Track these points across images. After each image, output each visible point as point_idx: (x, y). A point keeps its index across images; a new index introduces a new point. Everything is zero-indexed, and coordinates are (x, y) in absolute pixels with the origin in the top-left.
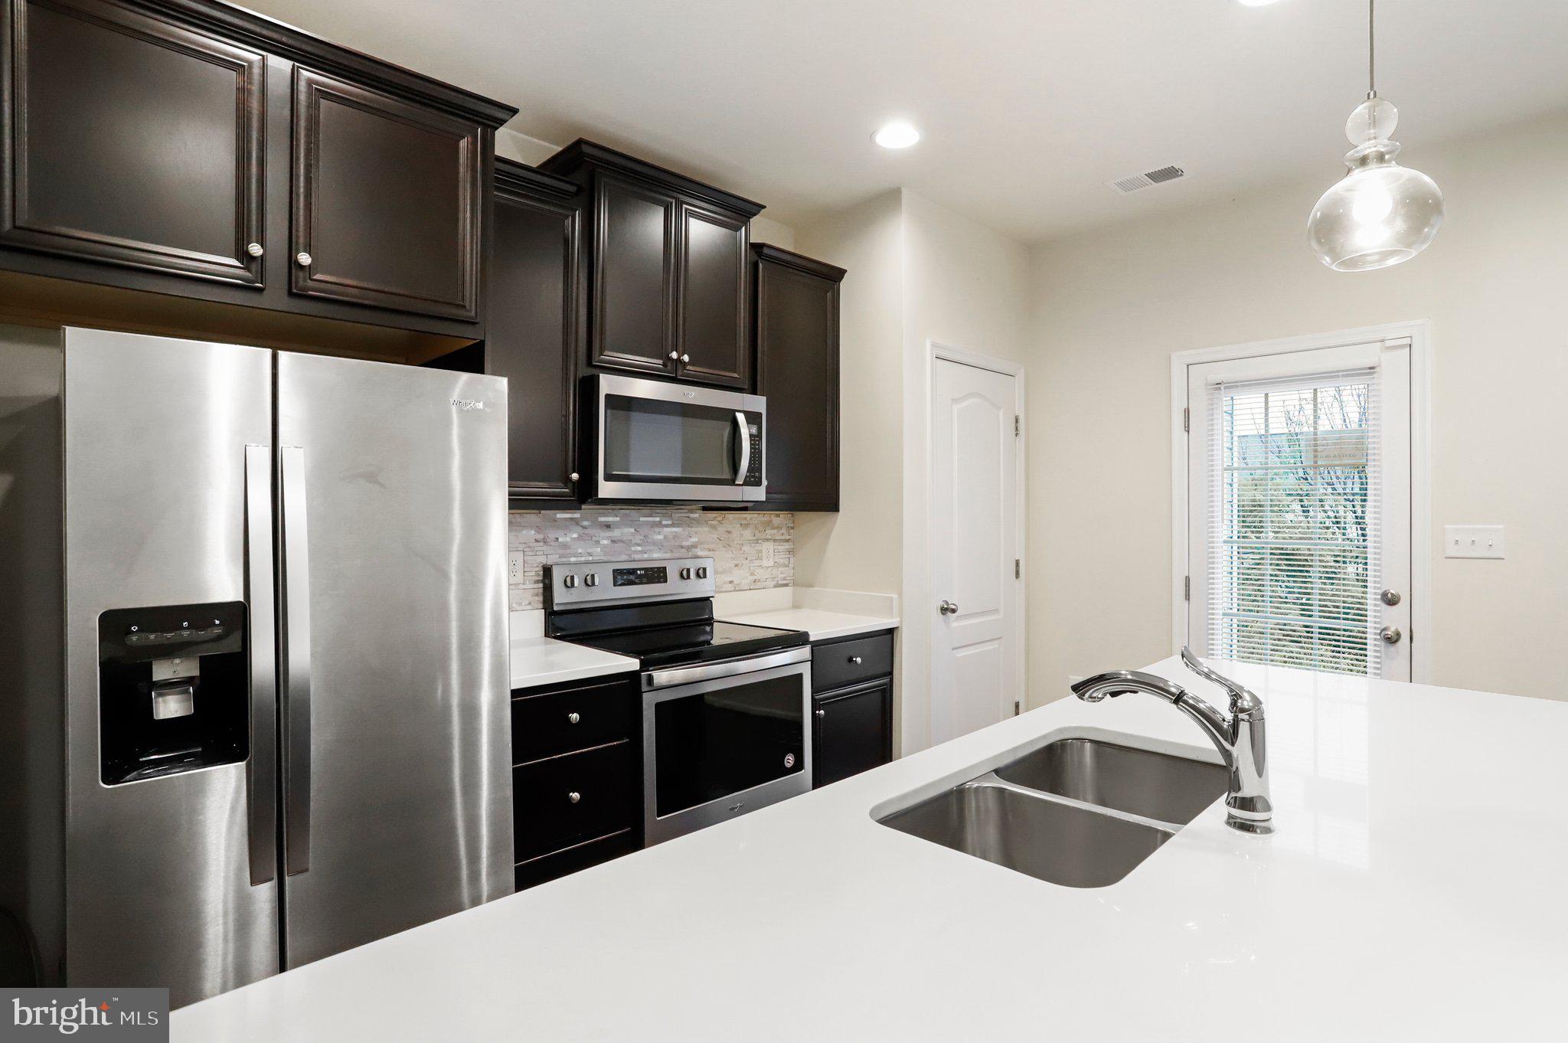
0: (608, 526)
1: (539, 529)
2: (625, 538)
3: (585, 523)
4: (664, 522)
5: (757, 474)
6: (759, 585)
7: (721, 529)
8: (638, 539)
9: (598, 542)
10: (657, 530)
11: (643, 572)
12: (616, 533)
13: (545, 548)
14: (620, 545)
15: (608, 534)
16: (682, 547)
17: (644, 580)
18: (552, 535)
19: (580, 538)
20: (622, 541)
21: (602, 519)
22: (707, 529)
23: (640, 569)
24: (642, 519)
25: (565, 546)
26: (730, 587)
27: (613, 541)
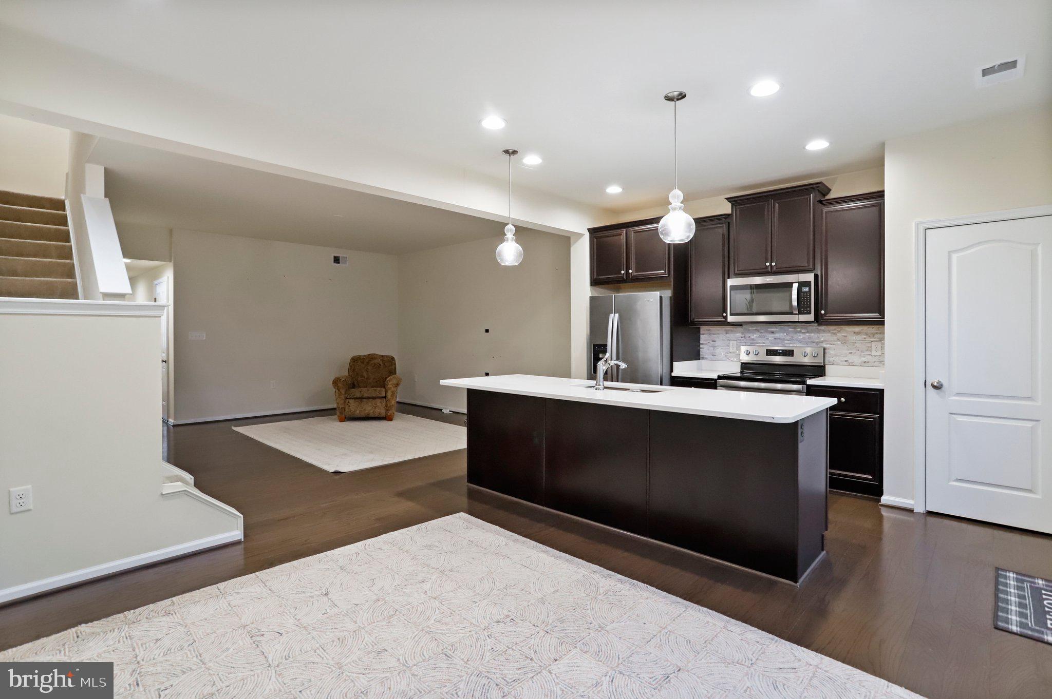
0: (773, 332)
1: (742, 333)
2: (781, 337)
3: (762, 331)
4: (802, 331)
5: (808, 309)
6: (867, 364)
7: (839, 335)
8: (788, 338)
9: (768, 339)
10: (799, 334)
11: (781, 351)
12: (777, 335)
13: (745, 340)
14: (779, 340)
15: (773, 335)
16: (813, 342)
17: (781, 355)
18: (748, 335)
19: (760, 337)
20: (779, 339)
21: (769, 330)
22: (829, 334)
23: (780, 350)
24: (790, 329)
25: (753, 339)
26: (846, 363)
27: (775, 339)
